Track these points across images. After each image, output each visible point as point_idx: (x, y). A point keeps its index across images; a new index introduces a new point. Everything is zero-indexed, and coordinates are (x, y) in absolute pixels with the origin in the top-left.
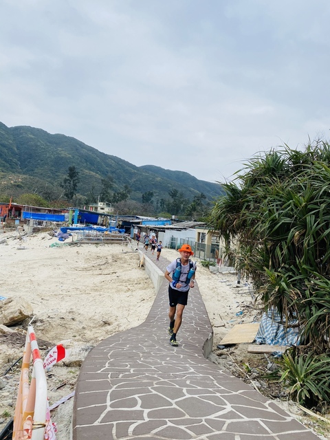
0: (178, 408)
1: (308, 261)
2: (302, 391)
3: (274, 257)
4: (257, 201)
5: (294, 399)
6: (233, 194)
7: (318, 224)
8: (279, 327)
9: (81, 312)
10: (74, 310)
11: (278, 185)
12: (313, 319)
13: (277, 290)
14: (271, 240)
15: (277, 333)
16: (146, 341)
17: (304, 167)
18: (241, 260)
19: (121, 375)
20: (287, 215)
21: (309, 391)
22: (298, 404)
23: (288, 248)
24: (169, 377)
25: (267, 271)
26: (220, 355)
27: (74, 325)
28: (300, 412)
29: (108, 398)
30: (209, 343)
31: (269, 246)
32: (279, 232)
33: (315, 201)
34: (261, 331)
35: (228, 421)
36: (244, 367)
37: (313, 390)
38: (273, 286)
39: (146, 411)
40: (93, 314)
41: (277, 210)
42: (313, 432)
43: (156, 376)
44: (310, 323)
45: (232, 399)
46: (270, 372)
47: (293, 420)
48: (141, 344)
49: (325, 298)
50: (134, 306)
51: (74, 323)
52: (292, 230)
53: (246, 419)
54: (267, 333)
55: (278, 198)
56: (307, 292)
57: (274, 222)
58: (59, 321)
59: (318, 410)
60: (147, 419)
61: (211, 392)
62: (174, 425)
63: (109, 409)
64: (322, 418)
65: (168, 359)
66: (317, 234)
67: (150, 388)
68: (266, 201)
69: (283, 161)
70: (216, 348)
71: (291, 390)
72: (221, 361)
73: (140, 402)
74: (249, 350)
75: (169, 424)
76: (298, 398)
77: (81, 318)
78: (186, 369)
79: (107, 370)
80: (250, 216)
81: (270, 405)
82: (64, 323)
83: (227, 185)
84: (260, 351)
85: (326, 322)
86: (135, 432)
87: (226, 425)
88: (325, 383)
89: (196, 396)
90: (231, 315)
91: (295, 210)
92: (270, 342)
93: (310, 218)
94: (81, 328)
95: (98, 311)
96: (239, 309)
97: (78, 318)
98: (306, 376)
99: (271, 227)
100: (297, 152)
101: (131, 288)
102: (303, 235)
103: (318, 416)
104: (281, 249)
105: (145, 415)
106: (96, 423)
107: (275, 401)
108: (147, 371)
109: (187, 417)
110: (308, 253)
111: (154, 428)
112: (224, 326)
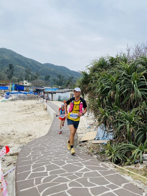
0: (63, 169)
1: (117, 104)
2: (114, 157)
3: (103, 103)
4: (96, 79)
5: (111, 161)
6: (86, 76)
7: (121, 88)
8: (105, 132)
9: (17, 131)
10: (14, 130)
11: (104, 72)
12: (119, 128)
13: (104, 116)
14: (101, 96)
15: (104, 135)
16: (48, 142)
17: (115, 64)
18: (89, 105)
19: (37, 157)
20: (108, 85)
21: (117, 158)
22: (113, 163)
23: (108, 99)
24: (58, 157)
25: (100, 109)
26: (81, 146)
27: (15, 137)
28: (113, 166)
29: (31, 168)
30: (76, 141)
31: (100, 98)
32: (105, 92)
33: (120, 78)
34: (98, 134)
35: (84, 173)
36: (91, 150)
37: (119, 157)
38: (103, 115)
39: (49, 172)
40: (23, 131)
41: (104, 83)
42: (119, 174)
43: (53, 157)
44: (117, 130)
45: (85, 164)
46: (101, 151)
47: (111, 170)
48: (46, 143)
49: (124, 119)
50: (43, 127)
51: (15, 136)
52: (110, 91)
53: (92, 171)
54: (100, 135)
55: (104, 78)
56: (116, 117)
57: (103, 88)
58: (7, 136)
59: (121, 165)
60: (49, 175)
61: (77, 161)
62: (61, 177)
63: (32, 172)
64: (122, 168)
65: (58, 149)
66: (121, 92)
67: (50, 162)
68: (100, 79)
69: (107, 61)
70: (79, 143)
71: (110, 157)
72: (81, 148)
73: (46, 168)
74: (93, 143)
75: (59, 176)
76: (112, 160)
77: (18, 134)
78: (66, 152)
79: (31, 156)
80: (93, 86)
81: (101, 164)
82: (9, 136)
83: (83, 72)
84: (97, 143)
85: (124, 129)
86: (44, 181)
87: (83, 174)
88: (123, 154)
89: (71, 164)
90: (85, 128)
91: (111, 83)
92: (101, 139)
93: (117, 86)
94: (18, 138)
95: (25, 130)
96: (88, 126)
97: (16, 134)
98: (116, 151)
99: (101, 90)
100: (112, 58)
101: (41, 119)
102: (115, 93)
103: (120, 167)
104: (106, 99)
105: (48, 174)
106: (26, 179)
107: (103, 163)
108: (49, 155)
109: (67, 172)
110: (117, 100)
111: (52, 179)
112: (82, 133)
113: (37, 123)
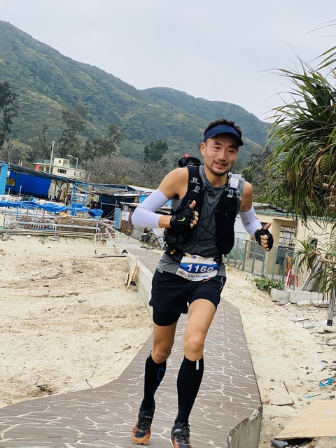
90: (309, 385)
96: (326, 375)
101: (105, 325)
112: (291, 405)
113: (88, 338)
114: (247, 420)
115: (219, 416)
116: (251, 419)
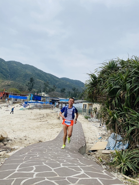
0: (54, 172)
1: (127, 105)
2: (124, 167)
5: (120, 172)
6: (94, 79)
7: (131, 86)
10: (27, 136)
12: (129, 131)
13: (112, 118)
14: (110, 97)
15: (115, 145)
16: (52, 146)
19: (31, 157)
22: (122, 174)
24: (56, 159)
25: (108, 110)
26: (89, 154)
28: (123, 178)
29: (19, 167)
30: (84, 148)
31: (109, 100)
34: (108, 144)
35: (80, 179)
38: (110, 117)
39: (36, 173)
40: (35, 137)
43: (49, 158)
45: (84, 169)
47: (117, 179)
48: (49, 147)
49: (135, 122)
51: (26, 141)
52: (119, 90)
53: (90, 178)
54: (111, 145)
58: (19, 140)
59: (132, 176)
60: (34, 177)
61: (75, 165)
62: (49, 180)
63: (16, 172)
65: (59, 152)
67: (43, 163)
69: (117, 64)
70: (88, 152)
72: (89, 157)
73: (35, 169)
74: (103, 152)
75: (46, 180)
76: (122, 171)
77: (29, 139)
81: (105, 172)
82: (21, 141)
83: (91, 75)
84: (108, 153)
85: (136, 133)
87: (78, 181)
88: (135, 163)
89: (66, 167)
90: (96, 139)
92: (112, 149)
94: (28, 143)
95: (37, 136)
96: (100, 136)
98: (126, 160)
100: (123, 60)
101: (53, 127)
103: (132, 179)
105: (35, 175)
106: (5, 179)
108: (45, 156)
109: (58, 176)
110: (127, 101)
111: (37, 182)
112: (93, 143)
113: (49, 130)
114: (83, 146)
115: (77, 146)
116: (84, 146)
